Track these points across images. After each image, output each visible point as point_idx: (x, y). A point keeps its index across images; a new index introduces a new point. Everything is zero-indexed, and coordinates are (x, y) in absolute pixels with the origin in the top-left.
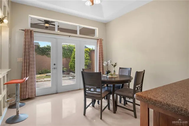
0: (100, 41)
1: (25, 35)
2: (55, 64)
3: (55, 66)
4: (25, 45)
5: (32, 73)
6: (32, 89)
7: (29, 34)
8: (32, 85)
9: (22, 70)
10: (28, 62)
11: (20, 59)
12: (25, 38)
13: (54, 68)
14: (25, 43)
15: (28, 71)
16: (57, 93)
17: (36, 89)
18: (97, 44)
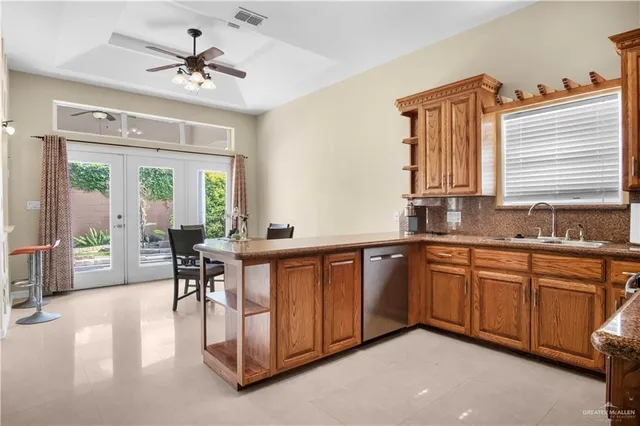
0: (239, 161)
1: (47, 149)
2: (120, 217)
3: (120, 221)
4: (47, 172)
5: (65, 235)
6: (63, 271)
7: (55, 146)
8: (64, 263)
9: (40, 229)
10: (53, 212)
11: (35, 204)
12: (47, 157)
13: (120, 226)
14: (47, 167)
15: (54, 232)
16: (126, 284)
17: (75, 273)
18: (232, 168)
